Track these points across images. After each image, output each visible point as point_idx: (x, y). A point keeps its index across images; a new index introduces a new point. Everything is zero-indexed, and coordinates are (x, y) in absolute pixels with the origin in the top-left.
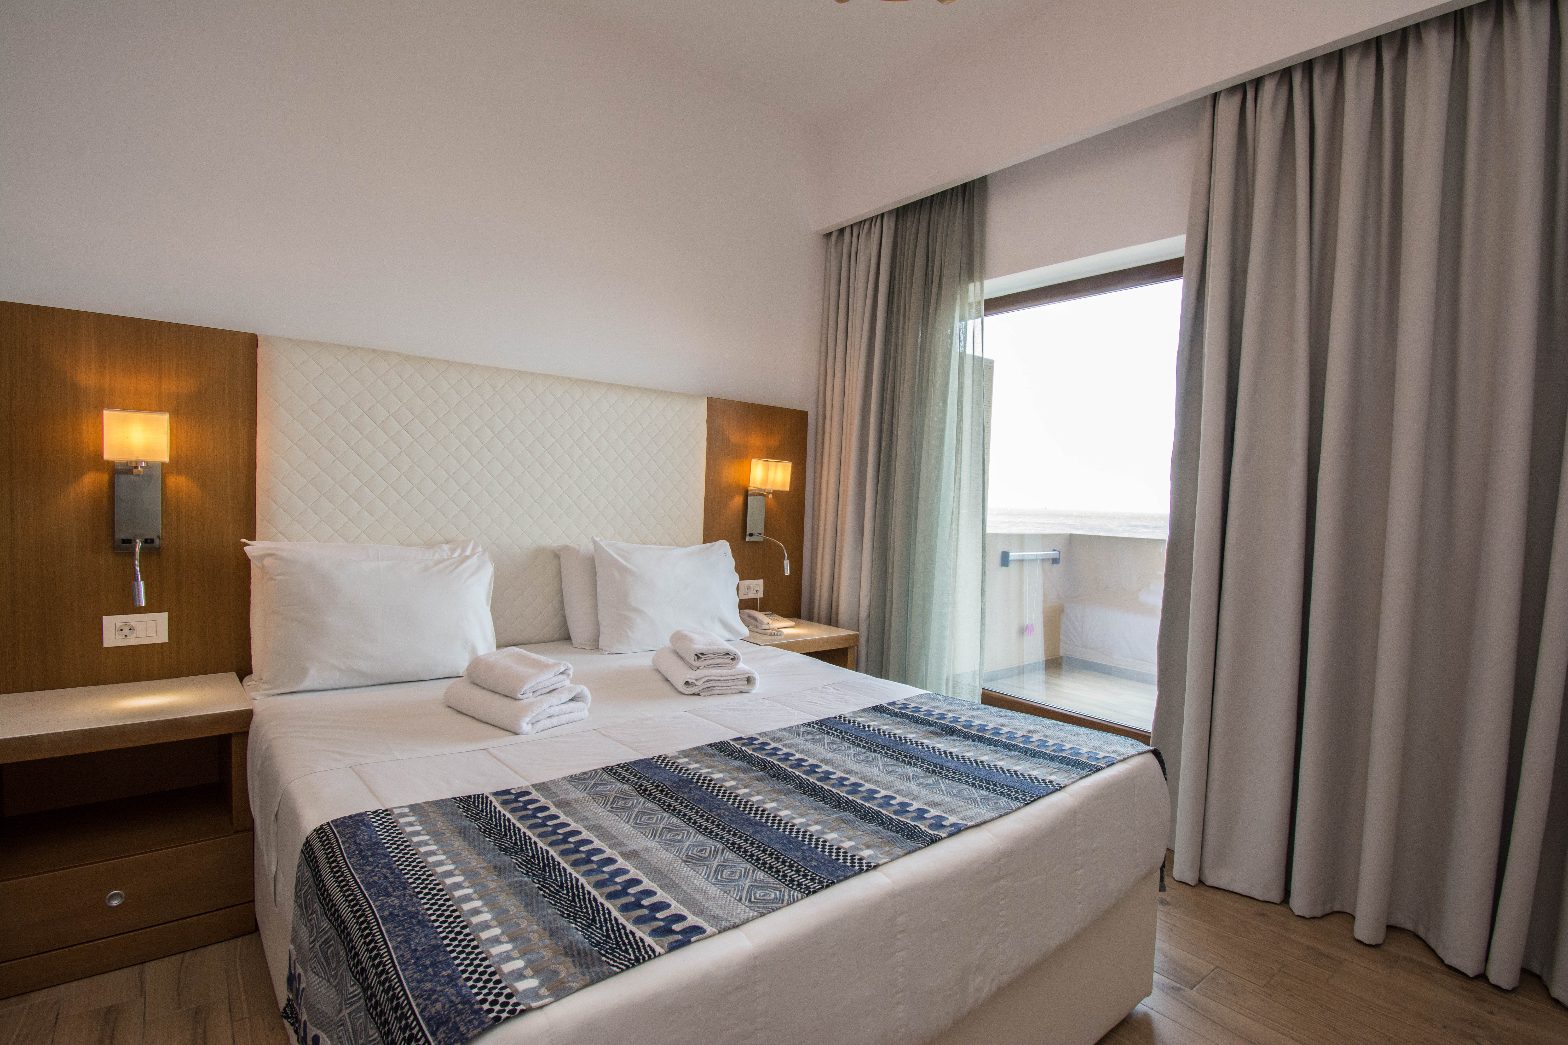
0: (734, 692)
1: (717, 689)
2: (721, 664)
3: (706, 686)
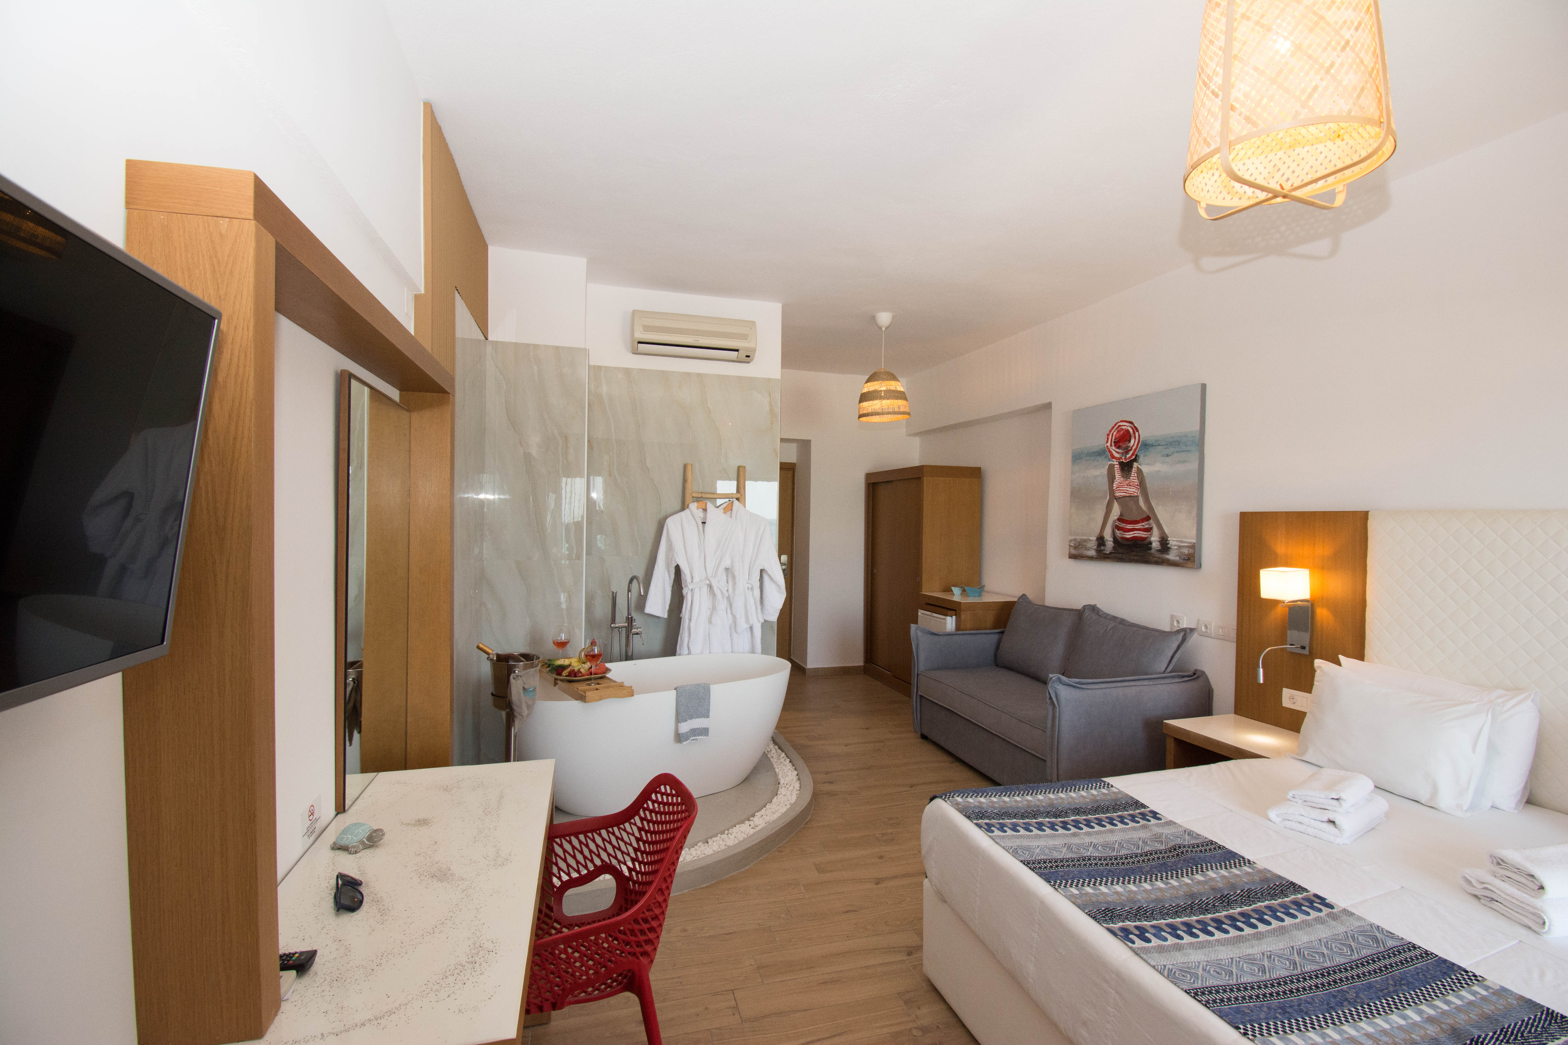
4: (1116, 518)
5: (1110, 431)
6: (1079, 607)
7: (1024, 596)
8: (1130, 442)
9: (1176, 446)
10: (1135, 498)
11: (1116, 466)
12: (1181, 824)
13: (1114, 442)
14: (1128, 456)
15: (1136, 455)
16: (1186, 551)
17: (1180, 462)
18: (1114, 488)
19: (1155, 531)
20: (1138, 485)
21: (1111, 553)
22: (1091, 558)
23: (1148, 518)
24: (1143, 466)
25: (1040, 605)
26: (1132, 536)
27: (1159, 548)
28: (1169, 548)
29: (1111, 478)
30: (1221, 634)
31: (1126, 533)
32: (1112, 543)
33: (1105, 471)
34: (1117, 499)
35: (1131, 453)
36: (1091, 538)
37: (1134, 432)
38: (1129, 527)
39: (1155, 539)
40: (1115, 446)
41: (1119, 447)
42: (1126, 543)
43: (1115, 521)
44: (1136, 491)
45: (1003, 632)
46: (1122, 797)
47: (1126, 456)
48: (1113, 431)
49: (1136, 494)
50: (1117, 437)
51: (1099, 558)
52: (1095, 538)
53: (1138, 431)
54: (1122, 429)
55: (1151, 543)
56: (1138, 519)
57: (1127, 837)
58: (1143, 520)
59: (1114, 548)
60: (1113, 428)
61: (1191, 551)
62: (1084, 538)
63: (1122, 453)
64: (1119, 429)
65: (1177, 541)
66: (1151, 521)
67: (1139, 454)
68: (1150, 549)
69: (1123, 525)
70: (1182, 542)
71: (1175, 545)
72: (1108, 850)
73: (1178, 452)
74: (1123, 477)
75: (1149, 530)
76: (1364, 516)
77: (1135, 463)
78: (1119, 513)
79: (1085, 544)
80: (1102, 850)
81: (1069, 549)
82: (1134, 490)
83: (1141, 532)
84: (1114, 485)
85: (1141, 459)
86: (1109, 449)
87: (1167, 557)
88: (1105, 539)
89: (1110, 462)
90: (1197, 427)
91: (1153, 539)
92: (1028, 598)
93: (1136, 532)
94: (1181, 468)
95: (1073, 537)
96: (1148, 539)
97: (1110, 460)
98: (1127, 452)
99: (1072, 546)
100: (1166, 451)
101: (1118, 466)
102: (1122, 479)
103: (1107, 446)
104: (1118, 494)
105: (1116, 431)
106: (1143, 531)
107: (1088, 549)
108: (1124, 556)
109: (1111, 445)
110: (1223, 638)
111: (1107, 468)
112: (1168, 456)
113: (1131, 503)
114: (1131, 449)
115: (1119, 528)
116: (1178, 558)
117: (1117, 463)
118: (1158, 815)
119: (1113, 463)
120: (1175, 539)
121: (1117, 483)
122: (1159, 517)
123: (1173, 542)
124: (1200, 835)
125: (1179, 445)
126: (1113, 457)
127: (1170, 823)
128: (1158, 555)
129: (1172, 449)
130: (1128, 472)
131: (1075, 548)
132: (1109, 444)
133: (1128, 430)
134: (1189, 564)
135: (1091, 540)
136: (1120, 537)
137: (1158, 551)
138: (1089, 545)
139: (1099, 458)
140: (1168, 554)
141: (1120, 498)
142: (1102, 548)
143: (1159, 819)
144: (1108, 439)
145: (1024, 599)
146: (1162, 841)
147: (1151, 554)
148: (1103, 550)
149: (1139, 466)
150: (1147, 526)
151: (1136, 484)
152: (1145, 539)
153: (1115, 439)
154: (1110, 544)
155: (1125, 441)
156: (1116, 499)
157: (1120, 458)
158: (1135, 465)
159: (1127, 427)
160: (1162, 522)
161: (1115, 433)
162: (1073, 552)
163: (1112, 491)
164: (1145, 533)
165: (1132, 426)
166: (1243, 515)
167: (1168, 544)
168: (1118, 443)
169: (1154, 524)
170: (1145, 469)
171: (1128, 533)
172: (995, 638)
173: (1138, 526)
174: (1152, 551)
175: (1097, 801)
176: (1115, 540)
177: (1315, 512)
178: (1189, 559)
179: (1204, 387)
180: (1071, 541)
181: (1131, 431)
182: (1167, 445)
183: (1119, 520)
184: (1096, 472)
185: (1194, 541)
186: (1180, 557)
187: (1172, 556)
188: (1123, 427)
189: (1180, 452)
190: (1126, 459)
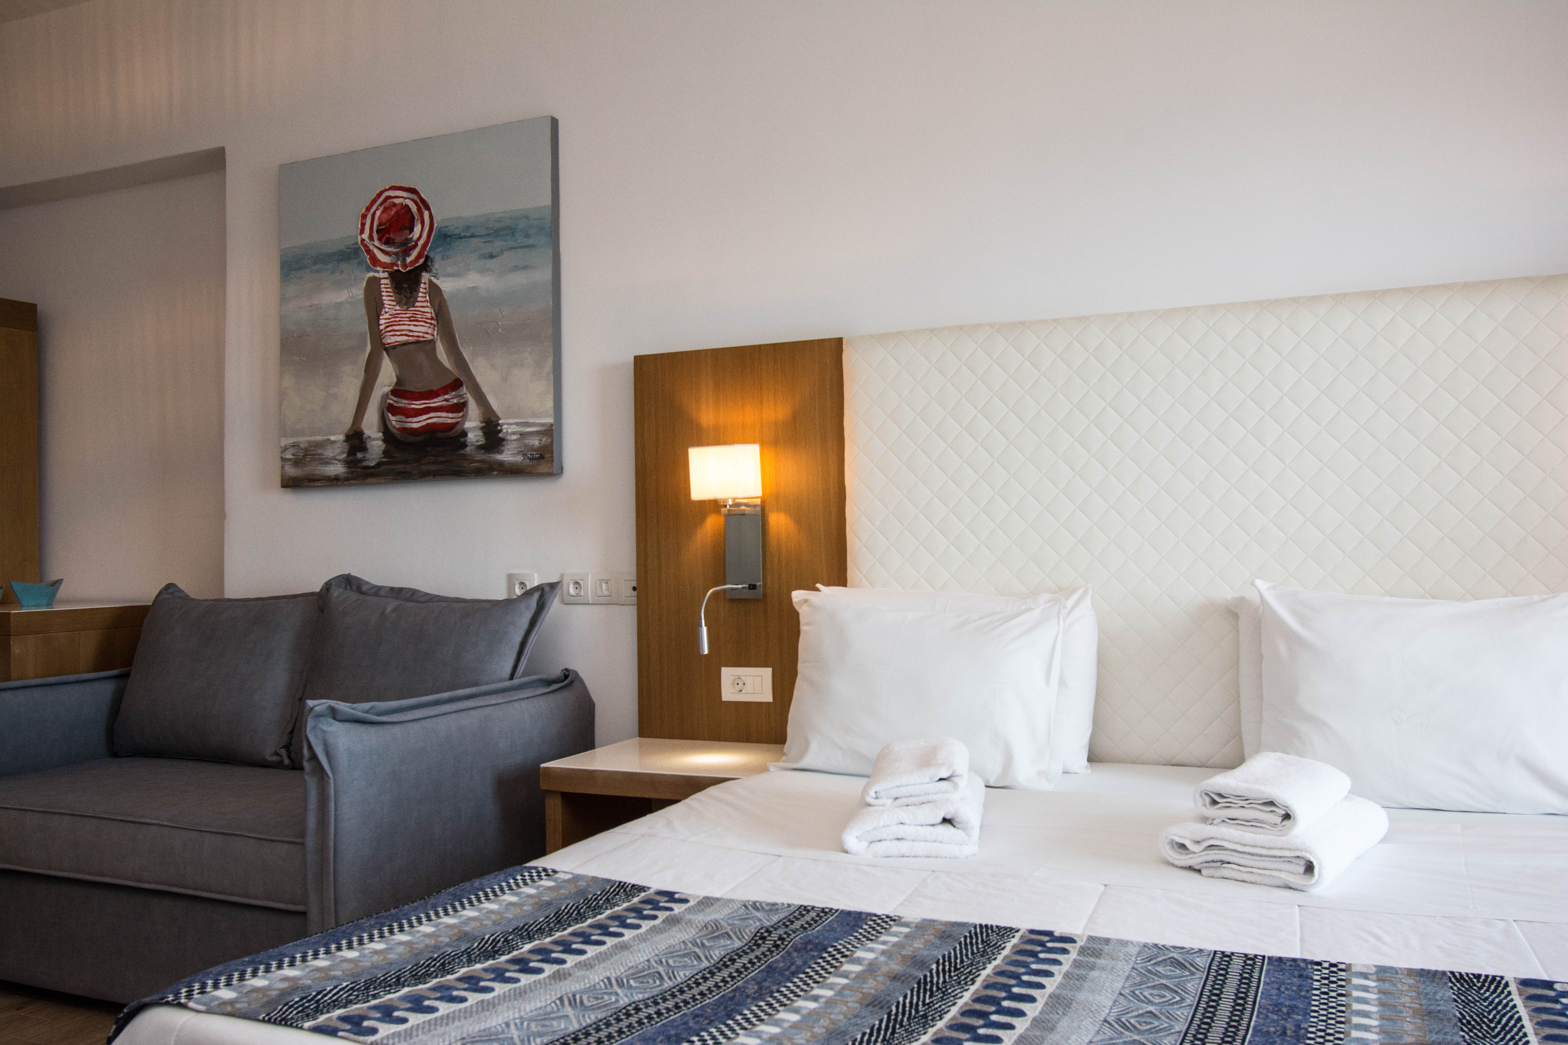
0: (1267, 881)
1: (1234, 869)
2: (1255, 820)
3: (1209, 858)
4: (387, 389)
5: (368, 209)
6: (316, 586)
7: (170, 588)
8: (411, 230)
9: (508, 238)
10: (425, 346)
11: (383, 281)
12: (729, 896)
13: (378, 231)
14: (409, 260)
15: (427, 258)
16: (535, 442)
17: (516, 268)
18: (382, 327)
19: (473, 408)
20: (432, 319)
21: (379, 464)
22: (334, 482)
23: (457, 385)
24: (442, 279)
25: (215, 600)
26: (424, 423)
27: (482, 441)
28: (503, 440)
29: (374, 306)
30: (606, 593)
31: (410, 419)
32: (380, 443)
33: (359, 292)
34: (390, 349)
35: (415, 253)
36: (333, 438)
37: (419, 209)
38: (418, 405)
39: (472, 424)
40: (380, 239)
41: (388, 242)
42: (412, 439)
43: (385, 397)
44: (430, 331)
45: (125, 676)
46: (588, 886)
47: (404, 260)
48: (374, 208)
49: (429, 337)
50: (384, 220)
51: (353, 479)
52: (341, 437)
53: (428, 208)
54: (394, 205)
55: (464, 434)
56: (435, 388)
57: (662, 947)
58: (445, 390)
59: (386, 453)
60: (374, 201)
61: (545, 440)
62: (319, 438)
63: (396, 254)
64: (387, 204)
65: (517, 424)
66: (464, 390)
67: (431, 255)
68: (464, 445)
69: (403, 403)
70: (527, 424)
71: (514, 433)
72: (651, 981)
73: (511, 248)
74: (399, 303)
75: (460, 407)
76: (837, 345)
77: (424, 274)
78: (395, 380)
79: (319, 451)
80: (637, 985)
81: (283, 467)
82: (423, 329)
83: (444, 414)
84: (382, 322)
85: (438, 265)
86: (366, 246)
87: (499, 457)
88: (365, 436)
89: (371, 274)
90: (547, 201)
91: (468, 425)
92: (181, 591)
93: (432, 415)
94: (518, 279)
95: (291, 440)
96: (458, 427)
97: (369, 269)
98: (407, 252)
99: (289, 460)
100: (488, 249)
101: (387, 281)
102: (398, 308)
103: (363, 240)
104: (390, 340)
105: (381, 209)
106: (448, 412)
107: (327, 462)
108: (409, 468)
109: (371, 237)
110: (609, 602)
111: (364, 285)
112: (492, 257)
113: (421, 358)
114: (416, 245)
115: (393, 410)
116: (519, 458)
117: (386, 275)
118: (677, 896)
119: (376, 275)
120: (512, 421)
121: (387, 316)
122: (479, 379)
123: (509, 427)
124: (776, 904)
125: (513, 234)
126: (375, 261)
127: (707, 902)
128: (481, 456)
129: (498, 244)
130: (411, 293)
131: (297, 463)
132: (365, 236)
133: (407, 206)
134: (543, 468)
135: (334, 442)
136: (398, 429)
137: (480, 447)
138: (329, 453)
139: (344, 266)
140: (501, 452)
141: (394, 347)
142: (359, 455)
143: (684, 901)
144: (363, 225)
145: (172, 593)
146: (727, 933)
147: (465, 457)
148: (361, 461)
149: (432, 278)
150: (455, 401)
151: (429, 316)
152: (452, 426)
153: (379, 225)
154: (376, 445)
155: (402, 229)
156: (386, 349)
157: (393, 264)
158: (425, 277)
159: (403, 199)
160: (485, 389)
161: (378, 213)
162: (291, 471)
163: (376, 335)
164: (450, 415)
165: (415, 197)
166: (640, 361)
167: (501, 431)
168: (385, 233)
169: (469, 396)
170: (446, 285)
171: (415, 420)
172: (105, 690)
173: (437, 402)
174: (468, 449)
175: (549, 904)
176: (388, 435)
177: (760, 346)
178: (542, 457)
179: (554, 123)
180: (285, 449)
181: (414, 208)
182: (489, 235)
183: (395, 392)
184: (343, 296)
185: (550, 420)
186: (525, 455)
187: (508, 456)
188: (397, 201)
189: (515, 248)
190: (405, 266)
